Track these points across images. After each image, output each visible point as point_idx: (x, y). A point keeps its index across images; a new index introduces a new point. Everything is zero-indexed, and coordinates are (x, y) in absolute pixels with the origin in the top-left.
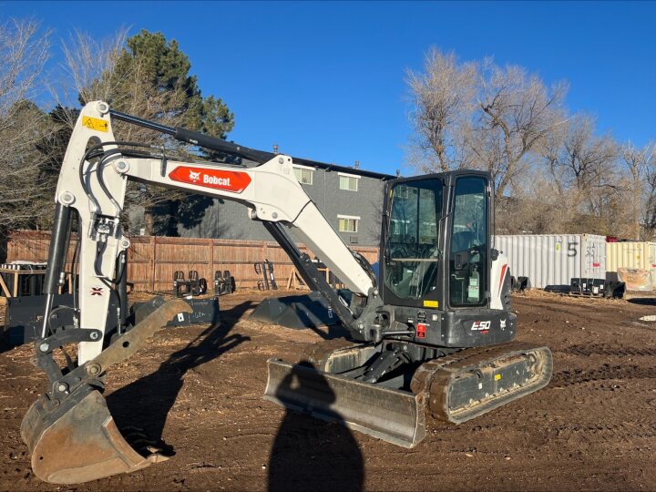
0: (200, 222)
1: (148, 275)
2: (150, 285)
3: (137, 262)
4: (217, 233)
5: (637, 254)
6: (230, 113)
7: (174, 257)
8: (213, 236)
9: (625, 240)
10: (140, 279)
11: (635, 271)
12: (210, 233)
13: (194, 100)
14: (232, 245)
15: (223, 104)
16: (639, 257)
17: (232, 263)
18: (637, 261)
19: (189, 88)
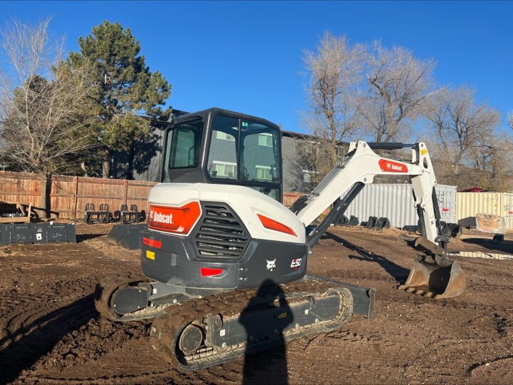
0: (147, 169)
1: (71, 206)
2: (73, 214)
3: (62, 196)
5: (495, 203)
6: (169, 84)
7: (93, 193)
8: (158, 180)
9: (486, 191)
10: (64, 210)
11: (490, 216)
12: (155, 177)
13: (142, 74)
14: (144, 186)
15: (162, 78)
16: (496, 205)
17: (143, 199)
18: (494, 208)
19: (138, 66)
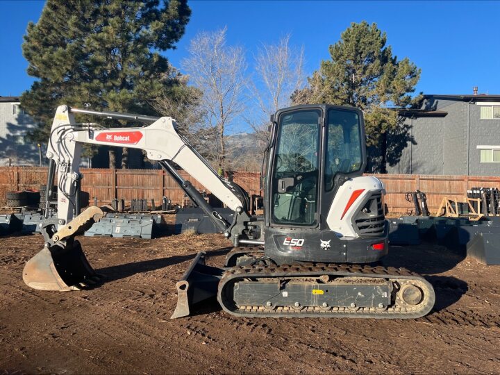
0: (399, 161)
4: (411, 170)
8: (408, 172)
12: (405, 169)
13: (388, 65)
14: (396, 179)
15: (410, 64)
19: (384, 58)
